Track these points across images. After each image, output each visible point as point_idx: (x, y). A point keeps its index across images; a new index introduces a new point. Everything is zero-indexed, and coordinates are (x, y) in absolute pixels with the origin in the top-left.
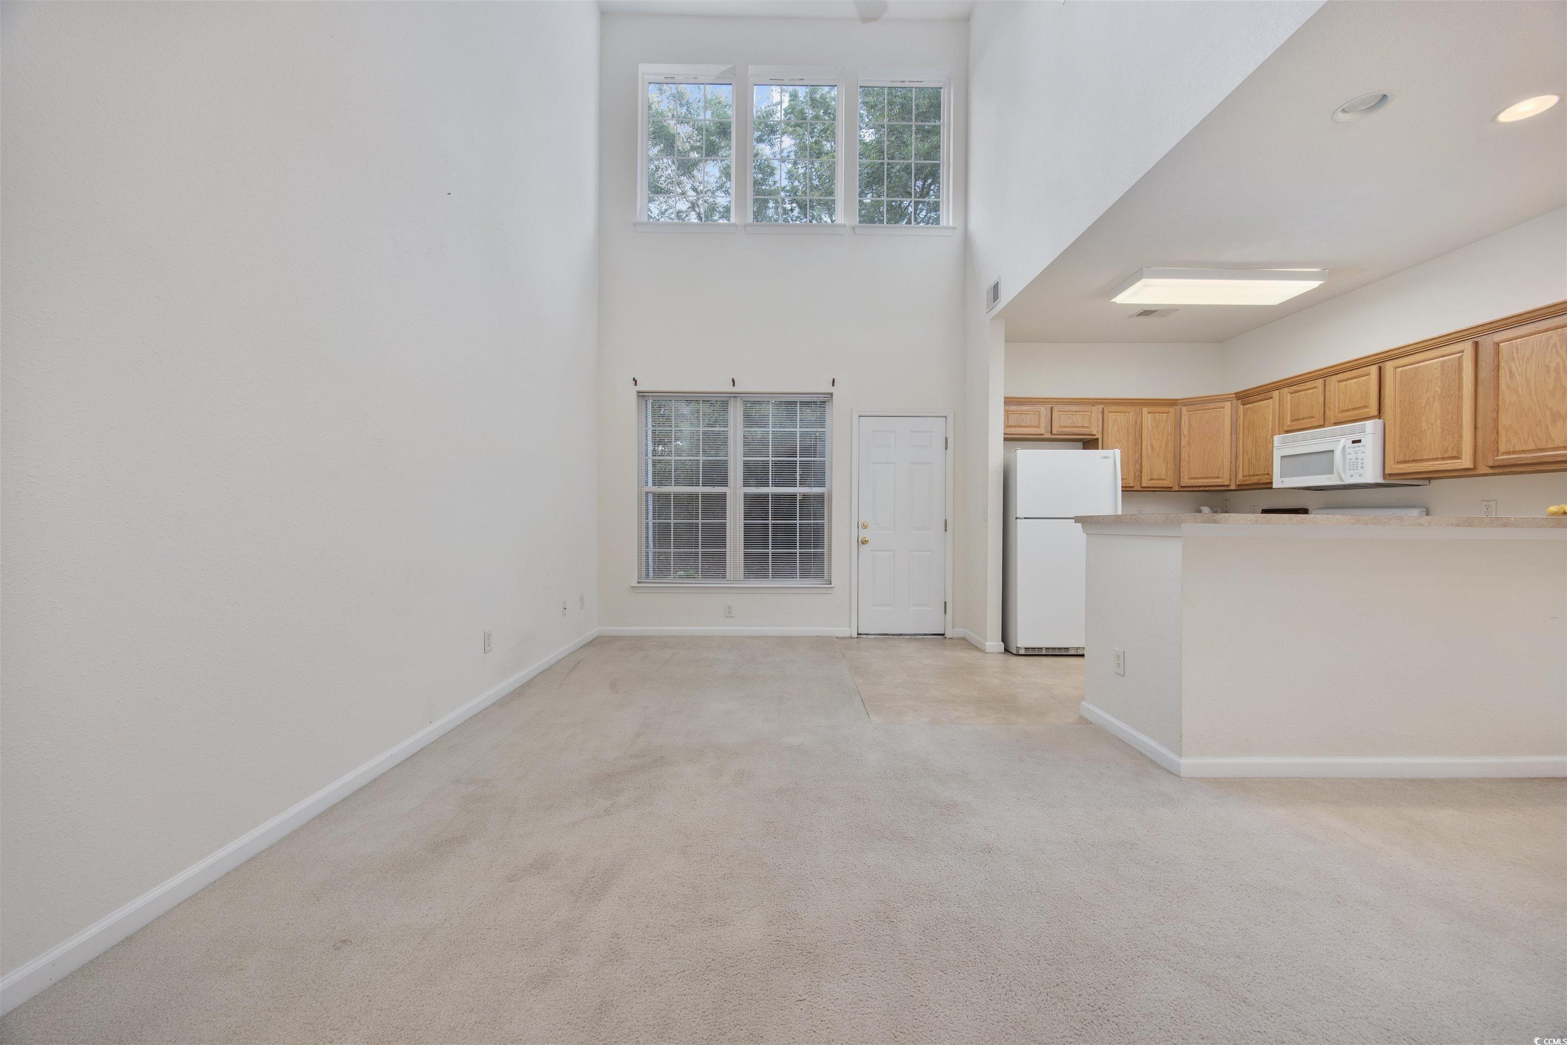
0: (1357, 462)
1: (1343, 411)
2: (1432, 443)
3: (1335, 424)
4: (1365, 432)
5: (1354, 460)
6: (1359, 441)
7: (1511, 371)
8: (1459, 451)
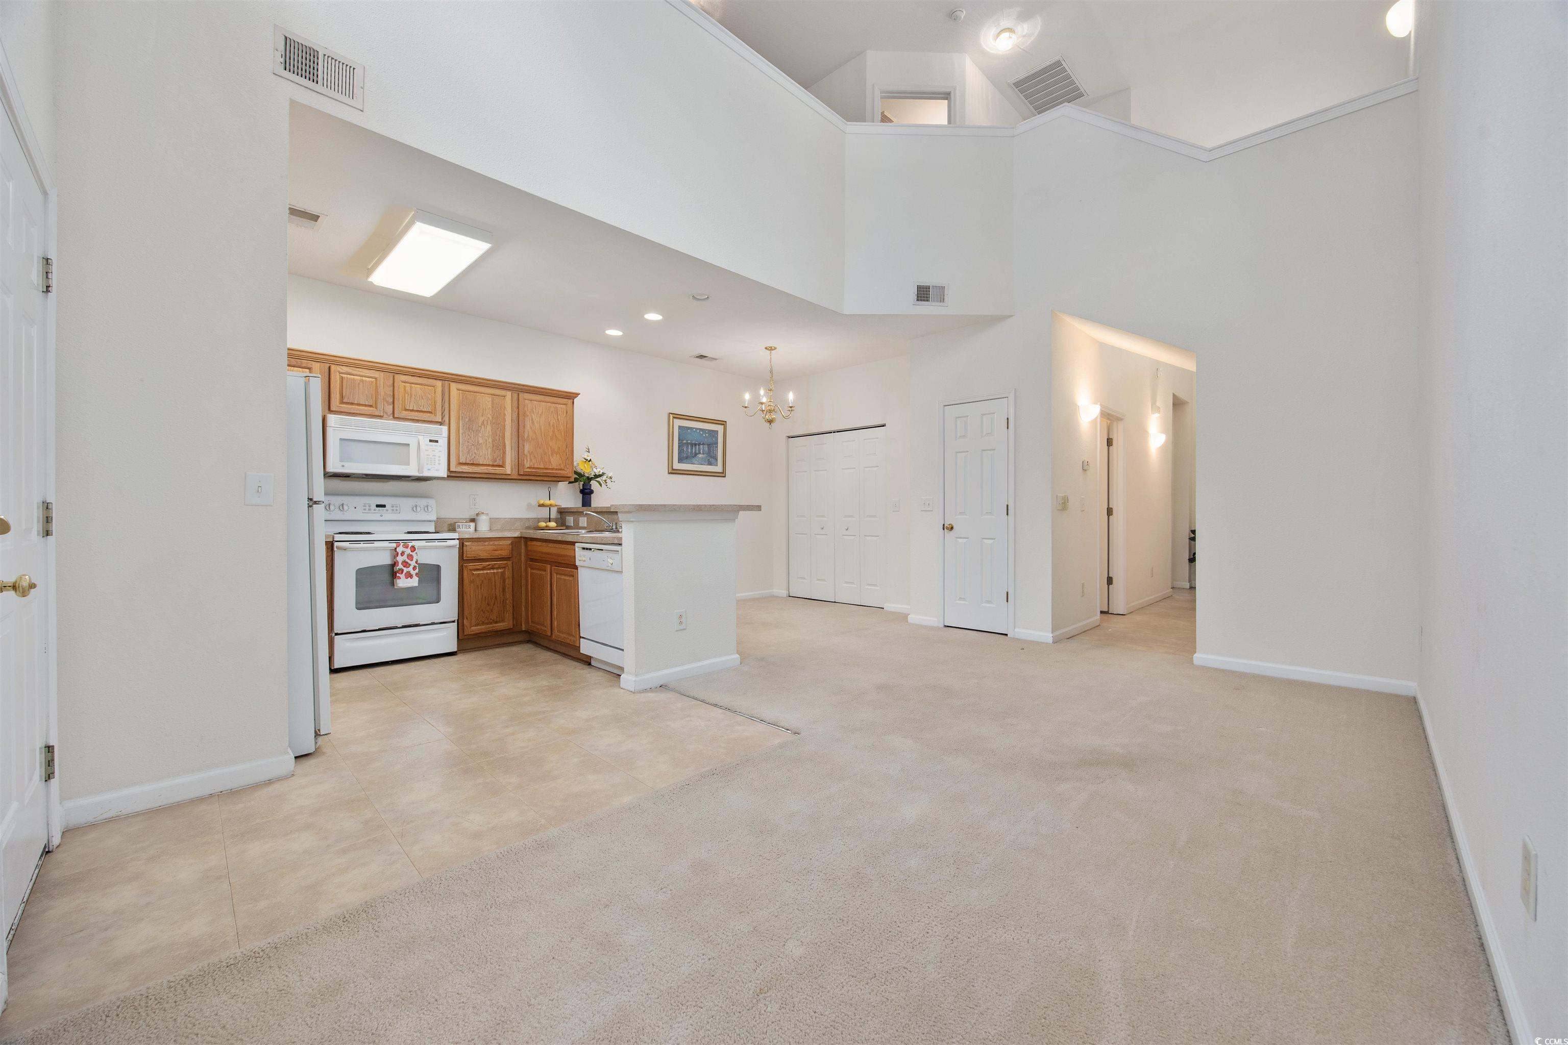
0: (435, 458)
2: (486, 453)
5: (431, 457)
6: (433, 441)
7: (532, 420)
8: (504, 462)
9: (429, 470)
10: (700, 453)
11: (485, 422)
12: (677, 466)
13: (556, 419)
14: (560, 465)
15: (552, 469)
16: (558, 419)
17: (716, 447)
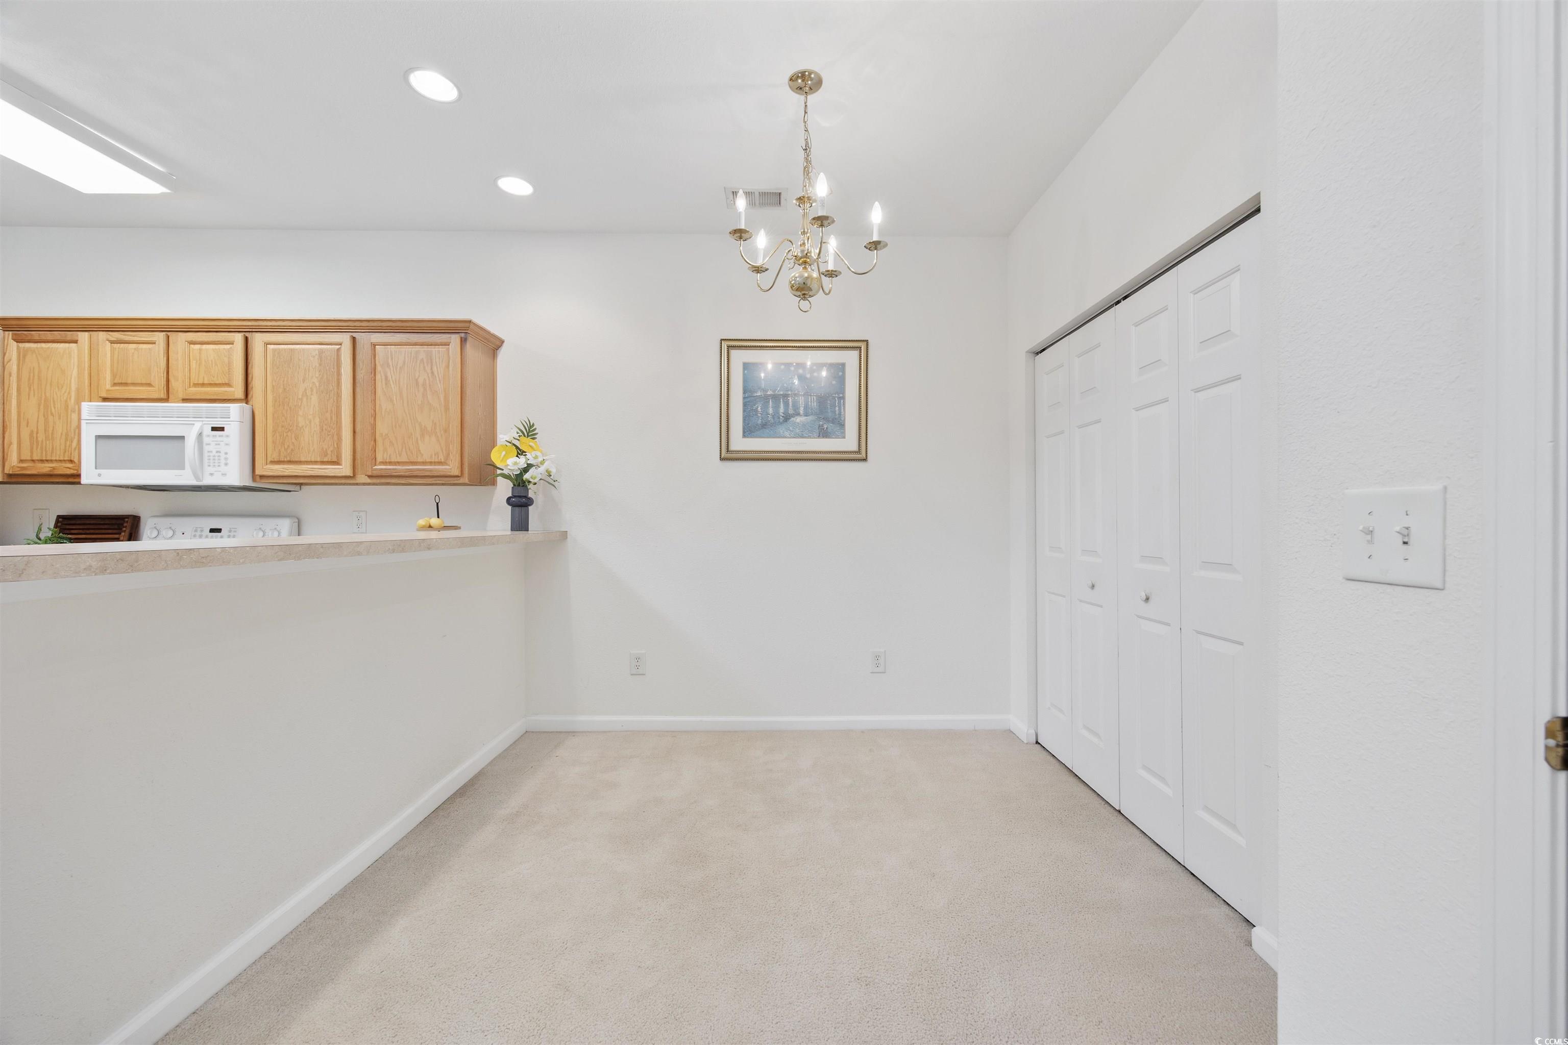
0: (219, 456)
1: (196, 385)
2: (311, 442)
3: (185, 400)
4: (229, 418)
5: (214, 453)
6: (222, 429)
7: (386, 378)
8: (339, 456)
9: (212, 474)
10: (798, 414)
11: (309, 393)
12: (739, 443)
13: (429, 371)
14: (437, 454)
15: (424, 463)
16: (432, 373)
17: (840, 398)
